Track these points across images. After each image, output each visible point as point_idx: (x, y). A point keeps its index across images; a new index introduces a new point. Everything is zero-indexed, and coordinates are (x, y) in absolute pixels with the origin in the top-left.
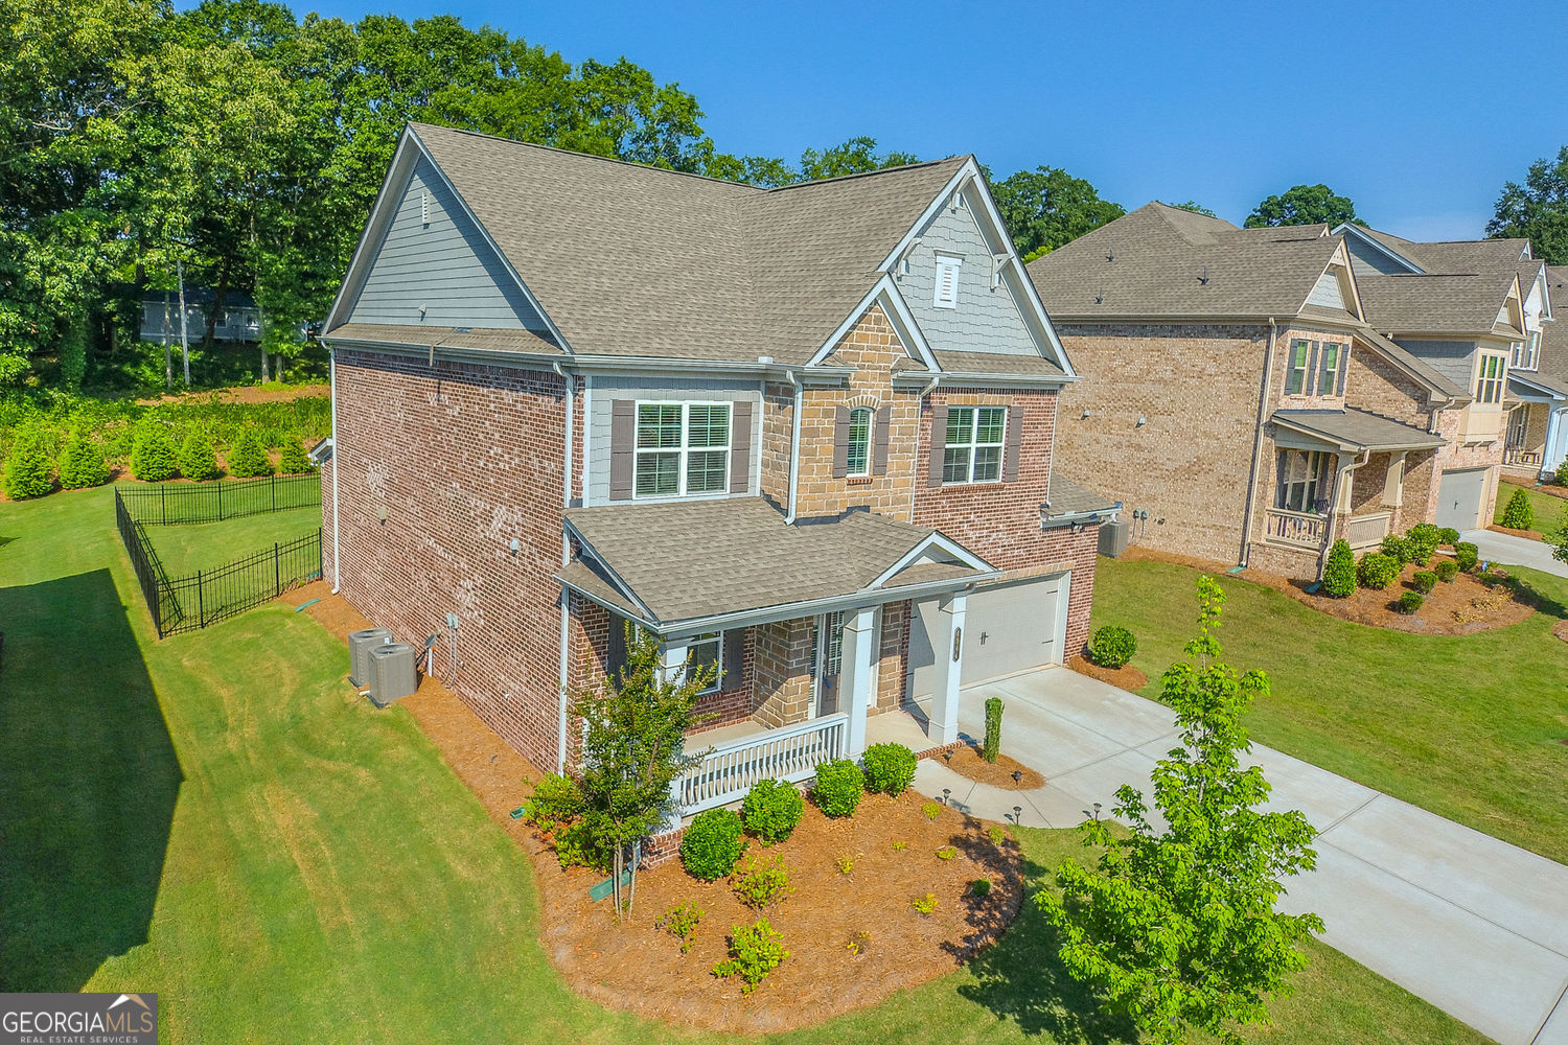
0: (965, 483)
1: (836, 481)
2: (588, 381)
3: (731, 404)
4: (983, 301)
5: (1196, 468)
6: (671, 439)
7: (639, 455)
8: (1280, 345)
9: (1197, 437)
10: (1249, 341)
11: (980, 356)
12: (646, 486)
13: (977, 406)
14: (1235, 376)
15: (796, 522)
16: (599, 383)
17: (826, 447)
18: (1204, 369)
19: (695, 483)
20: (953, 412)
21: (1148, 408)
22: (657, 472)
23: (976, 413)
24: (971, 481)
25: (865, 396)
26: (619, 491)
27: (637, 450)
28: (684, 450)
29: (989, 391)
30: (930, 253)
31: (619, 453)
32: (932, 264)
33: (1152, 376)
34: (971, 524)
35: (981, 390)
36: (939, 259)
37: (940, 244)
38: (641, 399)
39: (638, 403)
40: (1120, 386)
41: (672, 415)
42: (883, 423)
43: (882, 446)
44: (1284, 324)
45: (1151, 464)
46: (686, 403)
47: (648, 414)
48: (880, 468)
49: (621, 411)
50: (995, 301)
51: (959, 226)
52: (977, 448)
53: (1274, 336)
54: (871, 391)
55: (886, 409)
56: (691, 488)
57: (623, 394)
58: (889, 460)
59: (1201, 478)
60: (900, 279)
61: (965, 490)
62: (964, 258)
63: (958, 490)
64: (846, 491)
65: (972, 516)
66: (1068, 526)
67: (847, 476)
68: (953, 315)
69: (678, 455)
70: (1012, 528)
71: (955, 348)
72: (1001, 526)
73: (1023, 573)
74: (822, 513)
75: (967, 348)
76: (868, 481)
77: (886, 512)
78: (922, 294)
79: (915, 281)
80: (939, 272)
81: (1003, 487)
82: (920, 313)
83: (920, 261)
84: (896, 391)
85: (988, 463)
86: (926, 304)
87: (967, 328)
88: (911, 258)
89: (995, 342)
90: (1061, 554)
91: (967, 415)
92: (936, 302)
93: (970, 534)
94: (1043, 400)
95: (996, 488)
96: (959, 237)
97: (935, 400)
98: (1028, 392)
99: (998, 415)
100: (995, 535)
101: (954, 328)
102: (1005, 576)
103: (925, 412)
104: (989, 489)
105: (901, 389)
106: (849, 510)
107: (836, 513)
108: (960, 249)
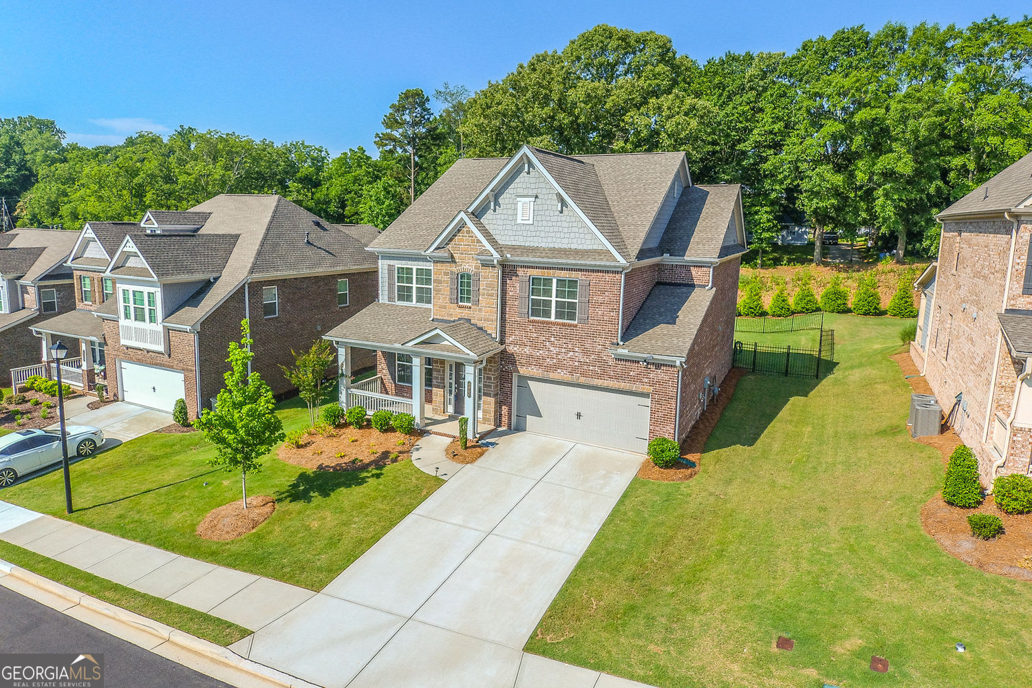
0: (549, 320)
1: (452, 305)
2: (380, 257)
3: (432, 268)
4: (554, 219)
5: (982, 365)
6: (410, 280)
7: (398, 286)
10: (1010, 236)
11: (553, 250)
12: (401, 298)
13: (555, 277)
14: (1003, 272)
15: (434, 320)
16: (383, 258)
17: (446, 289)
19: (419, 299)
20: (536, 280)
21: (978, 303)
22: (404, 294)
23: (554, 281)
24: (553, 318)
25: (465, 268)
26: (390, 299)
27: (396, 284)
28: (414, 286)
29: (562, 269)
30: (513, 196)
31: (391, 285)
32: (515, 202)
34: (553, 344)
35: (553, 268)
36: (518, 199)
37: (520, 191)
38: (398, 264)
39: (397, 266)
40: (975, 281)
41: (410, 271)
42: (477, 281)
43: (477, 292)
44: (1019, 218)
45: (973, 359)
46: (415, 266)
47: (401, 270)
48: (477, 302)
49: (391, 269)
50: (563, 219)
51: (533, 180)
52: (556, 301)
53: (1014, 232)
54: (469, 266)
55: (477, 275)
56: (418, 301)
57: (392, 262)
58: (481, 299)
59: (983, 374)
60: (495, 211)
61: (548, 323)
62: (537, 197)
63: (543, 322)
64: (458, 310)
65: (552, 339)
66: (638, 362)
67: (460, 304)
68: (532, 227)
69: (412, 287)
70: (586, 352)
71: (536, 245)
72: (577, 349)
73: (599, 382)
74: (445, 318)
75: (543, 245)
76: (470, 308)
77: (480, 324)
78: (510, 218)
79: (505, 212)
80: (520, 206)
81: (576, 326)
82: (509, 227)
83: (507, 201)
84: (483, 265)
85: (566, 311)
86: (513, 223)
87: (543, 234)
88: (501, 200)
89: (566, 241)
90: (635, 380)
91: (548, 282)
92: (519, 221)
93: (552, 349)
94: (608, 277)
95: (570, 325)
96: (533, 186)
97: (520, 272)
98: (593, 271)
99: (573, 283)
100: (571, 353)
101: (534, 234)
102: (582, 380)
103: (514, 278)
104: (564, 325)
105: (485, 265)
106: (460, 319)
107: (452, 319)
108: (535, 192)
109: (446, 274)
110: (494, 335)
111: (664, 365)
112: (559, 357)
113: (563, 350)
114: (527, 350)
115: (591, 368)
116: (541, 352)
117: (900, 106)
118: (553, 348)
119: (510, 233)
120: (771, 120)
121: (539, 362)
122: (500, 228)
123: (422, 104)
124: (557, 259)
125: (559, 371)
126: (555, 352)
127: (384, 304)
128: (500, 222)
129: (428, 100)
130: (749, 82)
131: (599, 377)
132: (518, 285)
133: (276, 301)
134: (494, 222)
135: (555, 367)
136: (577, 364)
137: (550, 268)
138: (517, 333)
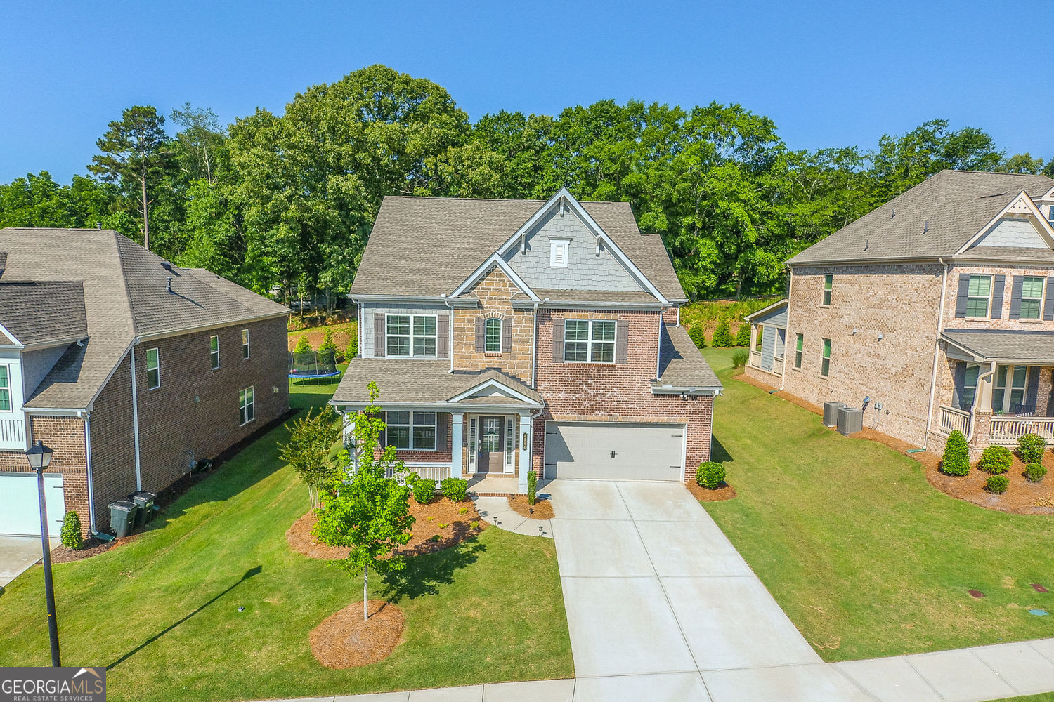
0: (584, 362)
1: (478, 354)
2: (362, 305)
3: (437, 316)
4: (590, 262)
5: (905, 373)
6: (405, 330)
7: (388, 337)
8: (949, 279)
9: (906, 349)
10: (934, 276)
11: (590, 292)
12: (392, 351)
13: (591, 320)
14: (927, 303)
15: (453, 372)
16: (367, 306)
17: (470, 337)
18: (911, 298)
19: (418, 351)
20: (570, 324)
21: (883, 327)
22: (397, 346)
23: (590, 323)
24: (589, 360)
25: (494, 313)
26: (377, 353)
27: (387, 335)
28: (411, 336)
29: (599, 311)
30: (546, 239)
31: (378, 338)
32: (547, 244)
33: (887, 304)
34: (590, 386)
35: (590, 311)
36: (551, 241)
37: (553, 234)
38: (387, 313)
39: (386, 315)
40: (871, 311)
41: (405, 320)
42: (508, 327)
43: (508, 339)
44: (950, 262)
45: (884, 370)
46: (411, 315)
47: (392, 319)
48: (508, 349)
49: (378, 319)
50: (600, 262)
51: (568, 223)
52: (592, 343)
53: (945, 272)
54: (499, 311)
55: (508, 320)
56: (416, 353)
57: (380, 311)
58: (513, 345)
59: (908, 380)
60: (524, 253)
61: (584, 366)
62: (572, 240)
63: (579, 366)
64: (485, 359)
65: (590, 382)
66: (679, 395)
67: (486, 352)
68: (566, 271)
69: (408, 338)
70: (625, 391)
71: (570, 288)
72: (615, 389)
73: (638, 419)
74: (469, 369)
75: (579, 288)
76: (501, 356)
77: (512, 372)
78: (542, 260)
79: (536, 254)
80: (553, 248)
81: (615, 367)
82: (539, 270)
83: (538, 243)
84: (516, 310)
85: (603, 352)
86: (545, 266)
87: (578, 277)
88: (531, 242)
89: (603, 283)
90: (674, 412)
91: (583, 324)
92: (552, 264)
93: (589, 391)
94: (646, 317)
95: (608, 366)
96: (567, 229)
97: (554, 316)
98: (631, 312)
99: (610, 325)
100: (610, 394)
101: (568, 277)
102: (621, 419)
103: (547, 322)
104: (602, 366)
105: (518, 309)
106: (488, 369)
107: (478, 370)
108: (570, 235)
109: (470, 321)
110: (528, 383)
111: (700, 396)
112: (597, 398)
113: (601, 391)
114: (562, 395)
115: (630, 406)
116: (577, 395)
117: (658, 173)
118: (591, 390)
119: (542, 276)
120: (552, 178)
121: (574, 406)
122: (530, 271)
123: (151, 125)
124: (595, 303)
125: (597, 412)
126: (592, 394)
127: (370, 359)
128: (529, 265)
129: (162, 120)
130: (527, 141)
131: (638, 414)
132: (551, 330)
133: (158, 368)
134: (523, 265)
135: (592, 410)
136: (615, 403)
137: (587, 311)
138: (550, 378)
